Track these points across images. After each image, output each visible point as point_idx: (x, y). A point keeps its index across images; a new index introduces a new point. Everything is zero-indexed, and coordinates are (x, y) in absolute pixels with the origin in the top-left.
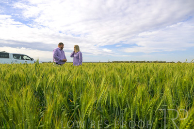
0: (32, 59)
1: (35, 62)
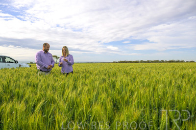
0: (16, 62)
1: (20, 65)
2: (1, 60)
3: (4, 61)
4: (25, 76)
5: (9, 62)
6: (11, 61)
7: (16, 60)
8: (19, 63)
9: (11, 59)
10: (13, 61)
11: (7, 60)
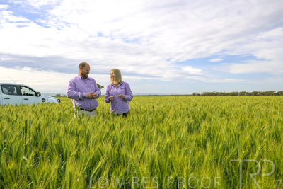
0: (37, 94)
1: (43, 100)
2: (15, 92)
3: (19, 93)
4: (57, 117)
5: (27, 94)
6: (30, 92)
7: (37, 91)
8: (42, 97)
9: (30, 89)
10: (33, 93)
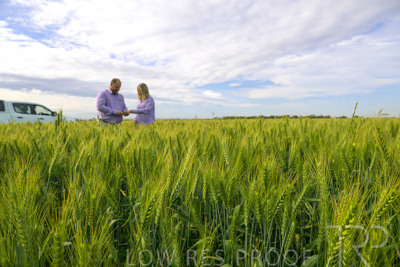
0: (53, 114)
2: (29, 111)
3: (33, 112)
5: (42, 114)
6: (45, 112)
9: (45, 108)
10: (49, 113)
11: (38, 110)
